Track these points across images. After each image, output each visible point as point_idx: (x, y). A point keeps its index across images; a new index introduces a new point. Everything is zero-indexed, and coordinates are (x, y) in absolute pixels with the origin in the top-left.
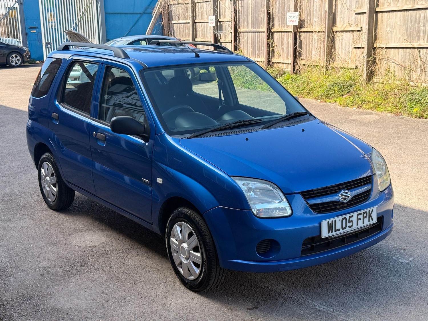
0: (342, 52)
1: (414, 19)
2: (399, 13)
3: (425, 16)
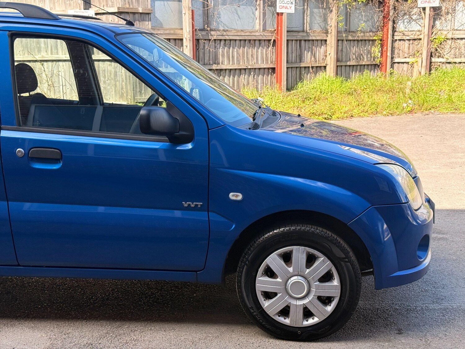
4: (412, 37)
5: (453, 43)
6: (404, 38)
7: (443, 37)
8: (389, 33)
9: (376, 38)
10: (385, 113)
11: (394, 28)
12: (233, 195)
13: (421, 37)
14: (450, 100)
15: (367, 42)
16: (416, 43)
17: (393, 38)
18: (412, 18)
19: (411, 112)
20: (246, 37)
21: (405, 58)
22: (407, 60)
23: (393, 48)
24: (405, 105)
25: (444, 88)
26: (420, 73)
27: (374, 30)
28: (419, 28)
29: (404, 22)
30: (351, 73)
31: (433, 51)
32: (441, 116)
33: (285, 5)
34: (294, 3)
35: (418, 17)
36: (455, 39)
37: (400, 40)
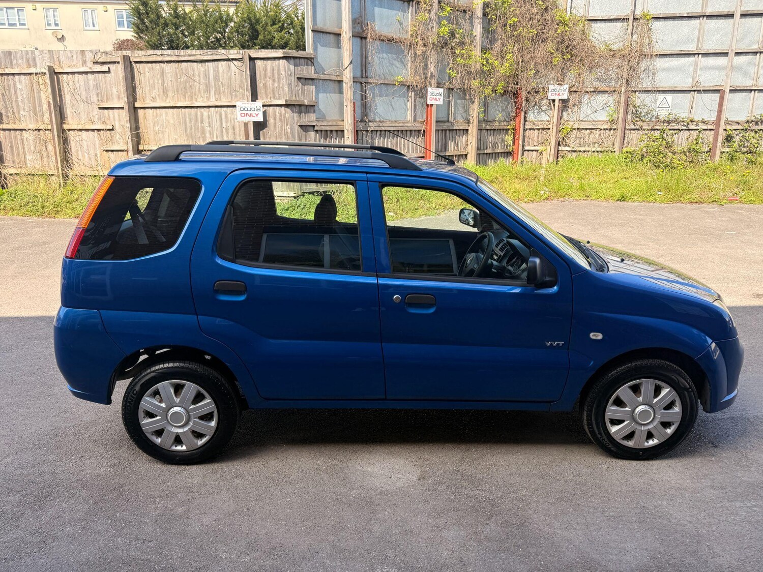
0: (83, 156)
1: (193, 118)
2: (170, 110)
3: (209, 115)
4: (542, 127)
5: (578, 133)
6: (534, 127)
7: (570, 127)
8: (521, 123)
9: (510, 127)
10: (526, 200)
11: (525, 117)
12: (595, 335)
13: (550, 126)
14: (582, 187)
15: (502, 131)
16: (545, 133)
17: (524, 127)
18: (541, 109)
19: (547, 199)
20: (399, 128)
21: (535, 146)
22: (536, 148)
23: (524, 137)
24: (543, 192)
25: (572, 175)
26: (548, 160)
27: (507, 119)
28: (548, 118)
29: (534, 112)
30: (487, 160)
31: (561, 140)
32: (576, 203)
33: (434, 97)
34: (442, 94)
35: (547, 108)
36: (581, 129)
37: (530, 129)
